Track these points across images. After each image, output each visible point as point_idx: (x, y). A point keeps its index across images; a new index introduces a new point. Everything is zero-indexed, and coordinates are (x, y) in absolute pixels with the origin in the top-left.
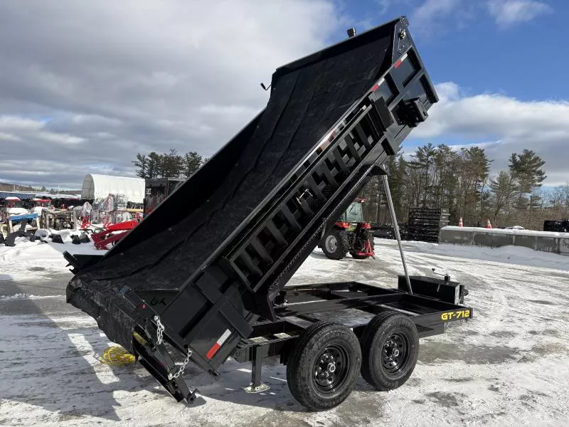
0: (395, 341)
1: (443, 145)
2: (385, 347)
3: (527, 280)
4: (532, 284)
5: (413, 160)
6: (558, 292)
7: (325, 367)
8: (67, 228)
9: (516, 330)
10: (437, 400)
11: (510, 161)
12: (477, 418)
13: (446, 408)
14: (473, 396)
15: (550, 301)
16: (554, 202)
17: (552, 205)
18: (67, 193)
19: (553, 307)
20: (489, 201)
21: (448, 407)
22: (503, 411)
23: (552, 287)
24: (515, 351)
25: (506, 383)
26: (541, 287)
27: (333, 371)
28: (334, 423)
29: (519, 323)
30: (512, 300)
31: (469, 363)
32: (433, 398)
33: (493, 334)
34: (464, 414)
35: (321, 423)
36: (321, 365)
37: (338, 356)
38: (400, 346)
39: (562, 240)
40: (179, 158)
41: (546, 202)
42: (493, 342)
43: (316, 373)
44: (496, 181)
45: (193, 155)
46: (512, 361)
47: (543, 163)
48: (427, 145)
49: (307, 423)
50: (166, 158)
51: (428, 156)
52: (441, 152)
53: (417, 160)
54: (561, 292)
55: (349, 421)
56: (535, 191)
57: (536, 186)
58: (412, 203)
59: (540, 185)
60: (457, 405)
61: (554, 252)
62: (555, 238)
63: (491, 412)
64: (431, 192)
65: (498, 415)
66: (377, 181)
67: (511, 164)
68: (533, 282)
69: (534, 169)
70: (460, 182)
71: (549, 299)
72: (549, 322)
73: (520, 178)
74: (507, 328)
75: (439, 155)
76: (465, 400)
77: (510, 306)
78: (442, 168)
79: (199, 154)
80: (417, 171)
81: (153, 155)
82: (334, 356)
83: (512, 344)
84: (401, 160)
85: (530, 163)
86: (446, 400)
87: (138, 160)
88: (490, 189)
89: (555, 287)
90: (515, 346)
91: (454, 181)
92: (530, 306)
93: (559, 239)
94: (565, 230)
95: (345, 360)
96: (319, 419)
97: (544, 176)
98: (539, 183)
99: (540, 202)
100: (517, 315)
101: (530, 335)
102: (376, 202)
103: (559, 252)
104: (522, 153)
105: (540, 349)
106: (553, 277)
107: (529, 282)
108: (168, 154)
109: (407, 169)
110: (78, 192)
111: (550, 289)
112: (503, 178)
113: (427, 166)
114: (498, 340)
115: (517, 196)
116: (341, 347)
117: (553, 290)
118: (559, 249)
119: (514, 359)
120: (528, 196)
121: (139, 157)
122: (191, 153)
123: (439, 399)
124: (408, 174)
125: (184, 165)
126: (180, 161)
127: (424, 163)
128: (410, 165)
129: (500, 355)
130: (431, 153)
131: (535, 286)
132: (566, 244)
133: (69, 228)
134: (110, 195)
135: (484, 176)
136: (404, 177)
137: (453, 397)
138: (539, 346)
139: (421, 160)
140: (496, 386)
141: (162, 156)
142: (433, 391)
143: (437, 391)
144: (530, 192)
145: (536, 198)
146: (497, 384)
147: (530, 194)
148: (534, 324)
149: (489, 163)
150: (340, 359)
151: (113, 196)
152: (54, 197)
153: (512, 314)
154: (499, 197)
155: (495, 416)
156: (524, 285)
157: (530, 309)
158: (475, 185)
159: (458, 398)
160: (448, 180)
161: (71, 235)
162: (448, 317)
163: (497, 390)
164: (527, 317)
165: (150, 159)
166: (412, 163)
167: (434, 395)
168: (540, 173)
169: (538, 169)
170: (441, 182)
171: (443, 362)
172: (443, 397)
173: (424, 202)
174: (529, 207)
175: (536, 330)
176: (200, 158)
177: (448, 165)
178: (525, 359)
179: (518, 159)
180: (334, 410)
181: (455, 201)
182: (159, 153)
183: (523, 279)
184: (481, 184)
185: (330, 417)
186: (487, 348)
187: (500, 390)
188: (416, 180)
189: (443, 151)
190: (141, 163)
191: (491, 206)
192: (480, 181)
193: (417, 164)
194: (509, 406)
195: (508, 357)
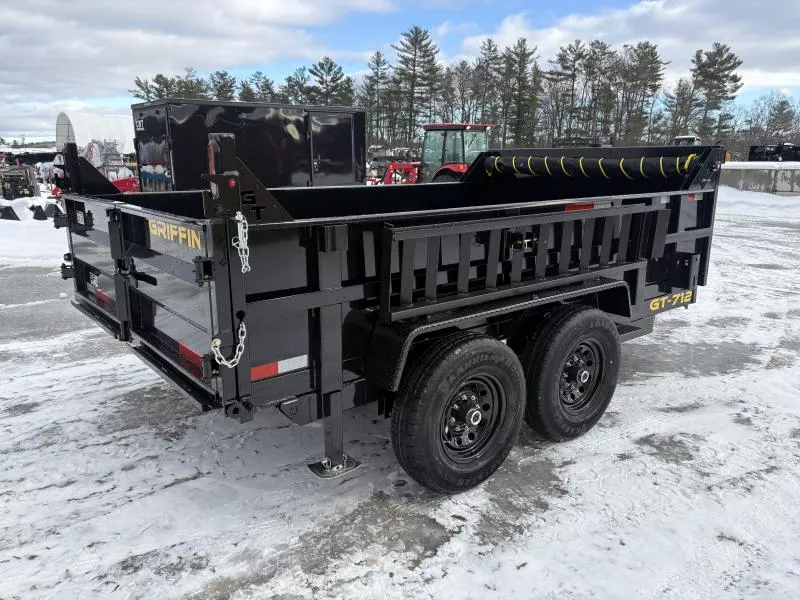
0: (582, 356)
1: (597, 42)
2: (567, 370)
3: (734, 234)
4: (745, 240)
5: (553, 69)
6: (785, 249)
7: (461, 416)
8: (24, 195)
9: (746, 314)
10: (655, 451)
11: (693, 62)
12: (734, 482)
13: (673, 465)
14: (713, 437)
15: (779, 263)
16: (750, 122)
17: (747, 127)
18: (38, 145)
19: (788, 273)
20: (659, 126)
21: (677, 462)
22: (773, 463)
23: (773, 242)
24: (754, 348)
25: (761, 409)
26: (757, 244)
27: (477, 423)
28: (484, 516)
29: (746, 302)
30: (723, 266)
31: (688, 375)
32: (646, 448)
33: (712, 322)
34: (708, 475)
35: (460, 518)
36: (455, 413)
37: (484, 393)
38: (589, 363)
39: (780, 173)
40: (200, 83)
41: (739, 123)
42: (714, 337)
43: (447, 430)
44: (674, 95)
45: (222, 76)
46: (754, 367)
47: (740, 63)
48: (573, 44)
49: (434, 520)
50: (180, 82)
51: (575, 61)
52: (595, 53)
53: (559, 68)
54: (790, 250)
55: (509, 507)
56: (726, 107)
57: (727, 98)
58: (551, 134)
59: (733, 98)
60: (690, 457)
61: (767, 191)
62: (770, 171)
63: (754, 468)
64: (579, 117)
65: (768, 471)
66: (501, 104)
67: (694, 66)
68: (743, 237)
69: (726, 73)
70: (620, 99)
71: (778, 261)
72: (791, 298)
73: (706, 87)
74: (731, 311)
75: (591, 58)
76: (703, 447)
77: (723, 275)
78: (595, 78)
79: (231, 74)
80: (559, 84)
81: (159, 79)
82: (477, 396)
83: (747, 336)
84: (536, 68)
85: (722, 63)
86: (669, 449)
87: (138, 89)
88: (663, 106)
89: (780, 243)
90: (753, 341)
91: (612, 96)
92: (755, 274)
93: (777, 171)
94: (780, 159)
95: (496, 397)
96: (457, 510)
97: (739, 83)
98: (732, 95)
99: (731, 123)
100: (741, 290)
101: (769, 321)
102: (499, 135)
103: (774, 191)
104: (711, 49)
105: (793, 342)
106: (769, 228)
107: (738, 237)
108: (183, 75)
109: (544, 83)
110: (53, 144)
111: (771, 246)
112: (682, 91)
113: (573, 77)
114: (723, 332)
115: (700, 116)
116: (490, 378)
117: (777, 247)
118: (775, 186)
119: (759, 363)
120: (715, 114)
121: (139, 83)
122: (218, 73)
123: (657, 447)
124: (546, 90)
125: (209, 93)
126: (204, 87)
127: (569, 72)
128: (549, 76)
129: (734, 359)
130: (580, 56)
131: (750, 243)
132: (786, 179)
133: (28, 195)
134: (94, 142)
135: (655, 88)
136: (540, 96)
137: (680, 442)
138: (790, 338)
139: (565, 68)
140: (746, 415)
141: (173, 80)
142: (644, 434)
143: (651, 433)
144: (718, 108)
145: (726, 117)
146: (745, 410)
147: (719, 112)
148: (772, 302)
149: (662, 66)
150: (487, 400)
151: (97, 143)
152: (16, 152)
153: (730, 288)
154: (675, 118)
155: (763, 474)
156: (733, 242)
157: (755, 278)
158: (643, 101)
159: (689, 443)
160: (604, 97)
161: (30, 205)
162: (660, 305)
163: (748, 421)
164: (754, 291)
165: (157, 86)
166: (551, 73)
167: (646, 441)
168: (735, 79)
169: (732, 73)
170: (594, 100)
171: (647, 378)
172: (663, 443)
173: (568, 131)
174: (716, 131)
175: (775, 310)
176: (233, 80)
177: (604, 73)
178: (775, 363)
179: (704, 58)
180: (480, 489)
181: (612, 128)
182: (169, 75)
183: (729, 233)
184: (651, 100)
185: (475, 504)
186: (710, 348)
187: (754, 422)
188: (556, 99)
189: (597, 50)
190: (142, 93)
191: (663, 133)
192: (649, 96)
193: (559, 74)
194: (778, 451)
195: (748, 360)
